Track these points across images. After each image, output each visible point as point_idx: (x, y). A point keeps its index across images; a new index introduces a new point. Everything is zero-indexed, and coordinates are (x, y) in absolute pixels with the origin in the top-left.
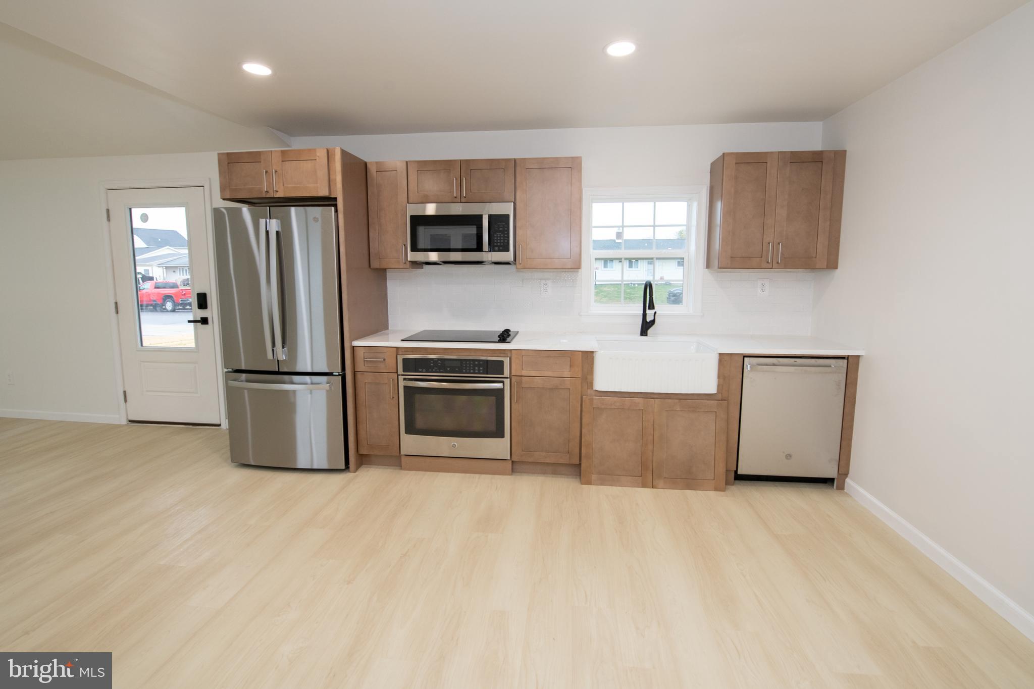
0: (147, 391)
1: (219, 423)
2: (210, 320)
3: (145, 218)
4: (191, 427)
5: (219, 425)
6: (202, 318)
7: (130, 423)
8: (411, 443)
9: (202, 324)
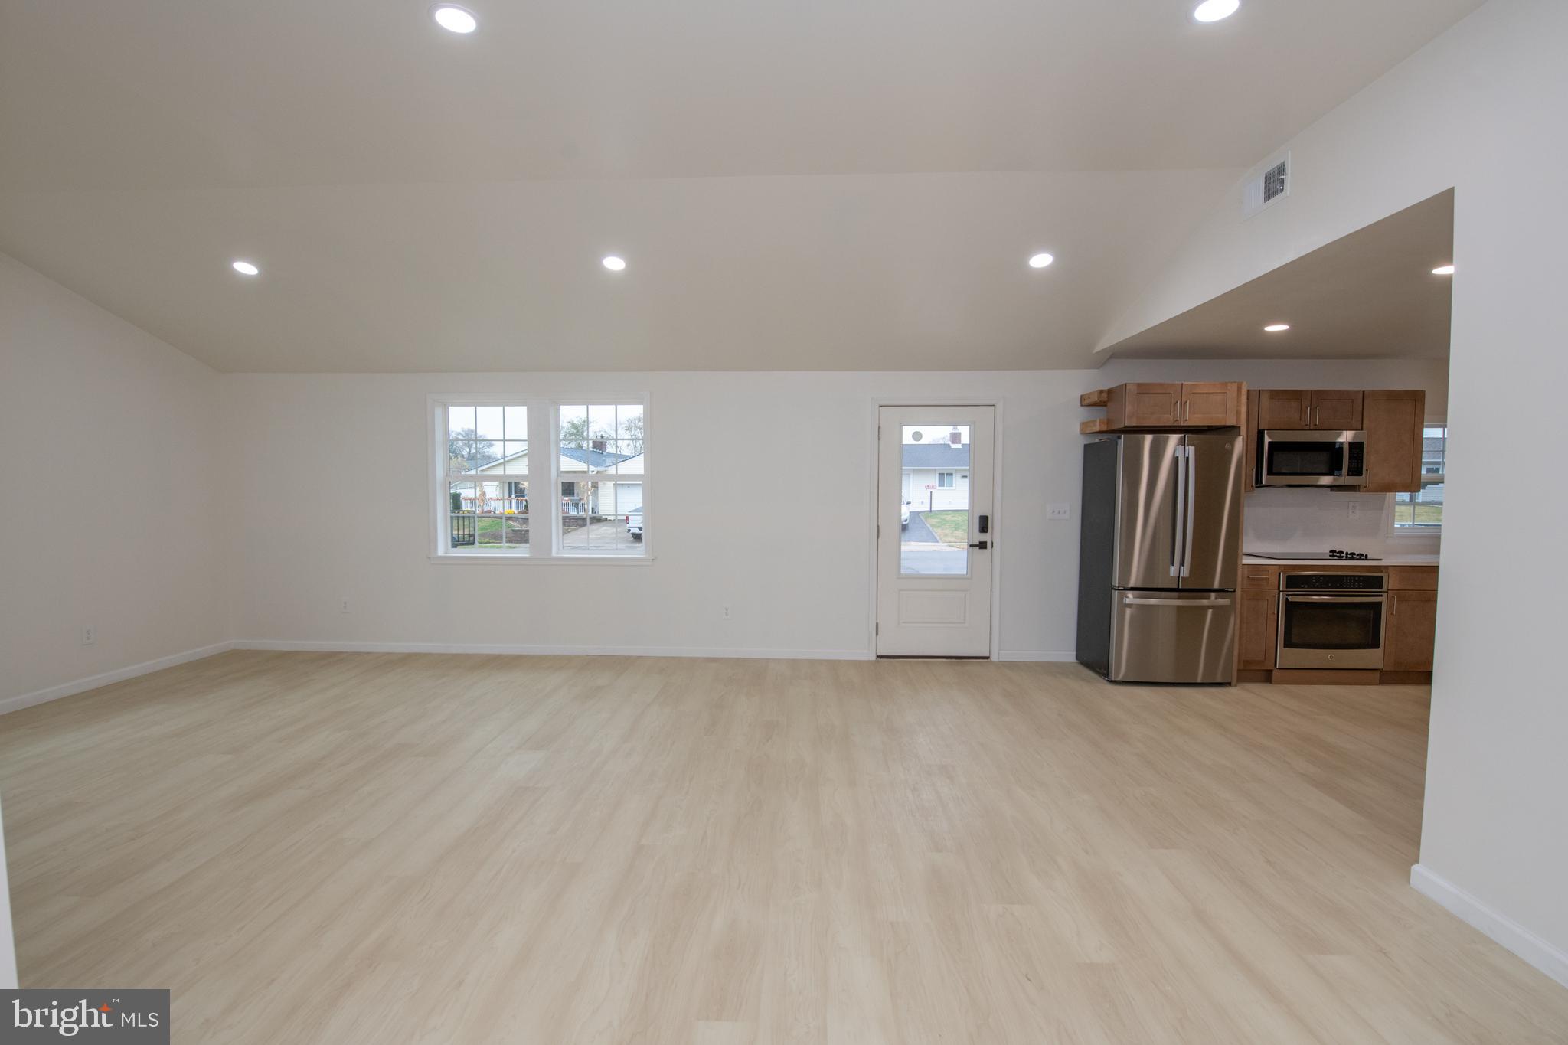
0: (904, 622)
1: (988, 655)
2: (989, 545)
3: (917, 436)
4: (944, 660)
5: (988, 658)
6: (980, 543)
7: (879, 659)
8: (1289, 657)
9: (980, 548)
